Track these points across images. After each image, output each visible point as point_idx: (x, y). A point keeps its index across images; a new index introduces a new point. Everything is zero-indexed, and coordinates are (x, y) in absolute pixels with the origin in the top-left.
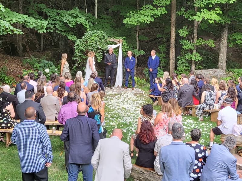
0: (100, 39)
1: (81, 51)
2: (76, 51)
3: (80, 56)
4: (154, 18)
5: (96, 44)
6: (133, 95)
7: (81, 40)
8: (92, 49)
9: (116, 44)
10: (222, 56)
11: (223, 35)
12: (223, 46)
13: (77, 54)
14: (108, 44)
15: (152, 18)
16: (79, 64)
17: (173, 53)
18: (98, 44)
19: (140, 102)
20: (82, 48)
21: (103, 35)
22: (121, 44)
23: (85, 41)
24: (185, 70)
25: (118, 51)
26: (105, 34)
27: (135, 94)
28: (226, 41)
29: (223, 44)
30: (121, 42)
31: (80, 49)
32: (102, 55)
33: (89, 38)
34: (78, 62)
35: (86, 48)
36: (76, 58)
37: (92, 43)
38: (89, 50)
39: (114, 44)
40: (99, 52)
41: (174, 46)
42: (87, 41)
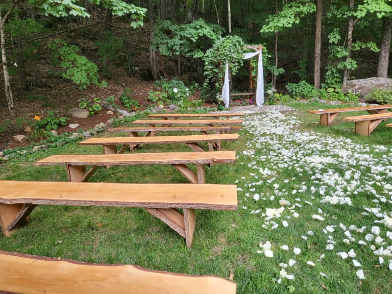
0: (235, 45)
1: (212, 63)
2: (206, 63)
3: (212, 69)
4: (300, 17)
5: (230, 51)
6: (280, 113)
7: (212, 50)
8: (225, 58)
9: (254, 51)
10: (383, 62)
11: (386, 35)
12: (385, 49)
13: (208, 67)
14: (245, 52)
15: (297, 18)
16: (210, 79)
17: (318, 64)
18: (232, 51)
19: (292, 122)
20: (212, 59)
21: (238, 41)
22: (260, 51)
23: (217, 50)
24: (336, 82)
25: (257, 60)
26: (240, 39)
27: (282, 112)
28: (389, 42)
29: (385, 46)
30: (261, 49)
31: (211, 60)
32: (238, 66)
33: (221, 46)
34: (209, 77)
35: (218, 57)
36: (207, 73)
37: (224, 51)
38: (222, 60)
39: (253, 52)
40: (234, 63)
41: (319, 56)
42: (218, 50)
